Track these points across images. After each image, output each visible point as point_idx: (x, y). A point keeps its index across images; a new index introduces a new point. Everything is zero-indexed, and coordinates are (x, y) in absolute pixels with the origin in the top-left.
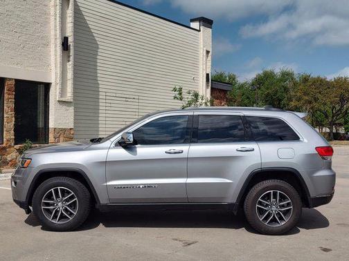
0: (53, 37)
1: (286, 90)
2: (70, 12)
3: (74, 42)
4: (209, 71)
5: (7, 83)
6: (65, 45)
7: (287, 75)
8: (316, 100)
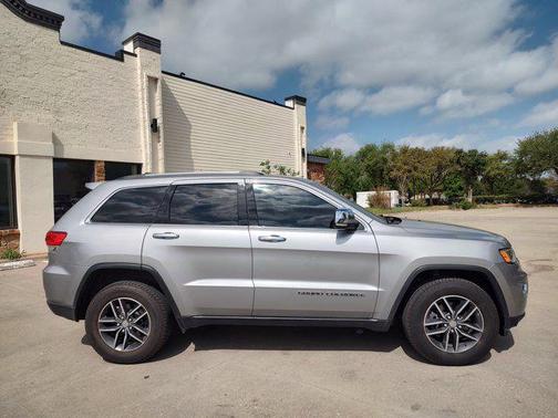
0: (141, 120)
1: (385, 161)
2: (158, 95)
3: (164, 123)
4: (304, 146)
5: (96, 165)
6: (154, 126)
7: (388, 147)
8: (415, 169)
